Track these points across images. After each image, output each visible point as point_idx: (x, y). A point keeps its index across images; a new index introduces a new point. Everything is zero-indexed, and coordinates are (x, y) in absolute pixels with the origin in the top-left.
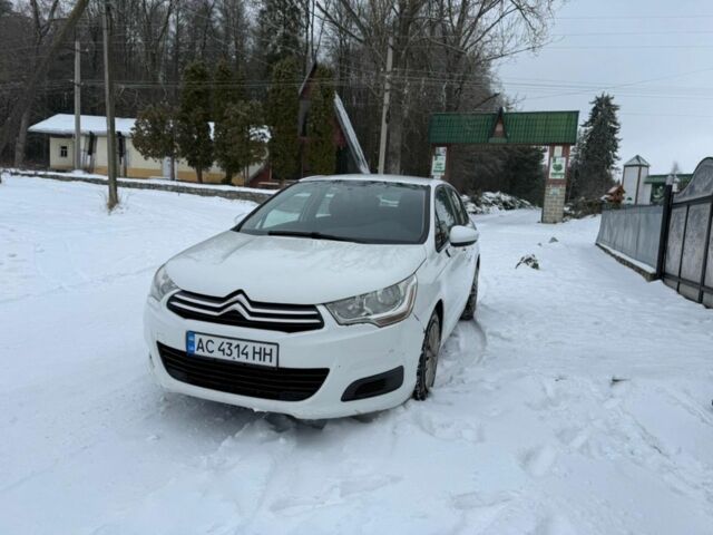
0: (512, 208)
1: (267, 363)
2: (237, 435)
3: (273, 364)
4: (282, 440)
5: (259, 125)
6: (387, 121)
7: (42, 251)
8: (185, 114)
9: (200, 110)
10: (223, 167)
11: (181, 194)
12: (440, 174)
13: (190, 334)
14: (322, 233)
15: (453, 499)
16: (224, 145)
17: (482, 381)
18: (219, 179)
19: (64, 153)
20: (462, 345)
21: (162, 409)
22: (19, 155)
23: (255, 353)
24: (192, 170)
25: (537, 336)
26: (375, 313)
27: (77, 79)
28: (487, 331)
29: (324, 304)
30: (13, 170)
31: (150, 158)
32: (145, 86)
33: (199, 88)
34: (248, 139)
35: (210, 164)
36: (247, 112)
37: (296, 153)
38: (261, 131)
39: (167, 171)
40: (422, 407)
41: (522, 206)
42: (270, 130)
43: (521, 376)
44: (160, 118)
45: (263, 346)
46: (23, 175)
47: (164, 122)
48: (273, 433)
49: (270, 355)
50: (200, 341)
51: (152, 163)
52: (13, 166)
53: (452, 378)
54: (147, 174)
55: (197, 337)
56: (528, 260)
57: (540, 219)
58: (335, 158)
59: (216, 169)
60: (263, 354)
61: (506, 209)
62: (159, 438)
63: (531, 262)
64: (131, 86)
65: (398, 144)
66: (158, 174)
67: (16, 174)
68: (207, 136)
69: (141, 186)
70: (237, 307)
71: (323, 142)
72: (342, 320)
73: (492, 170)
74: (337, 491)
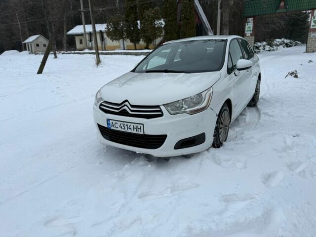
0: (290, 46)
1: (139, 133)
2: (132, 163)
3: (142, 133)
4: (149, 166)
5: (159, 19)
6: (221, 8)
7: (69, 85)
8: (127, 19)
9: (133, 16)
10: (145, 41)
11: (128, 56)
12: (250, 32)
13: (108, 120)
14: (169, 69)
15: (223, 197)
16: (144, 30)
17: (252, 138)
18: (144, 47)
19: (81, 43)
20: (247, 120)
21: (105, 151)
22: (65, 45)
23: (134, 128)
24: (132, 44)
25: (289, 113)
26: (189, 108)
27: (82, 9)
28: (262, 112)
29: (163, 105)
30: (63, 52)
31: (114, 41)
32: (109, 8)
33: (132, 5)
34: (155, 26)
35: (139, 41)
36: (154, 13)
37: (177, 30)
38: (160, 21)
39: (122, 46)
40: (216, 152)
41: (296, 45)
42: (165, 21)
43: (274, 135)
44: (116, 21)
45: (137, 125)
46: (67, 53)
47: (118, 24)
48: (147, 162)
49: (140, 129)
50: (112, 123)
51: (115, 43)
52: (63, 50)
53: (236, 137)
54: (114, 48)
55: (111, 121)
56: (292, 73)
57: (305, 51)
58: (195, 30)
59: (142, 43)
60: (138, 129)
61: (287, 47)
62: (101, 163)
63: (294, 75)
64: (104, 9)
65: (227, 19)
66: (119, 47)
67: (64, 53)
68: (137, 27)
69: (111, 54)
70: (125, 108)
71: (189, 23)
72: (173, 112)
73: (278, 27)
74: (169, 190)
